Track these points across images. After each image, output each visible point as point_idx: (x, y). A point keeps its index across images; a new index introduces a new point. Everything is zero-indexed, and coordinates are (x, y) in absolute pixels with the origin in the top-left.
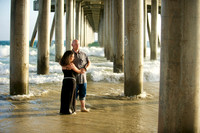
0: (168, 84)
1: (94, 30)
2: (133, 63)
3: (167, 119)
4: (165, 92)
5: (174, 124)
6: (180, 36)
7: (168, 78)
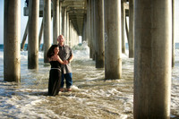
0: (141, 67)
1: (78, 34)
2: (112, 56)
3: (141, 97)
4: (139, 74)
5: (147, 101)
6: (150, 24)
7: (141, 61)
